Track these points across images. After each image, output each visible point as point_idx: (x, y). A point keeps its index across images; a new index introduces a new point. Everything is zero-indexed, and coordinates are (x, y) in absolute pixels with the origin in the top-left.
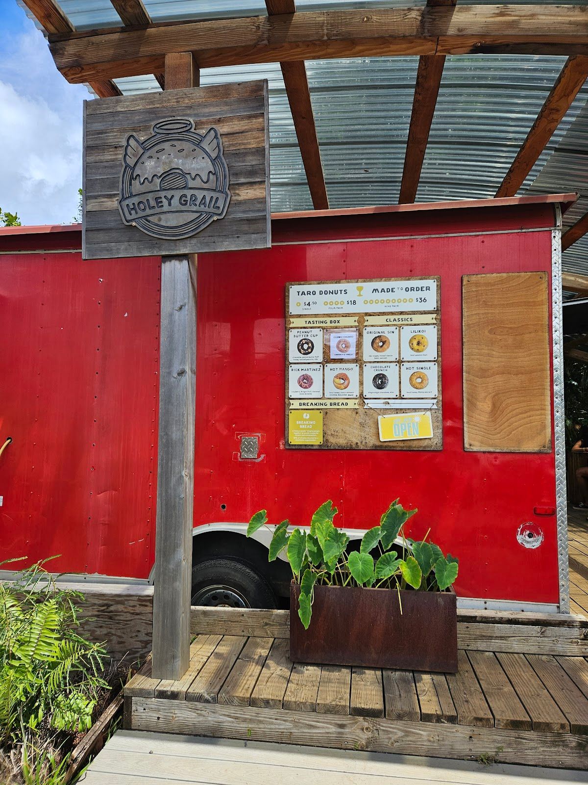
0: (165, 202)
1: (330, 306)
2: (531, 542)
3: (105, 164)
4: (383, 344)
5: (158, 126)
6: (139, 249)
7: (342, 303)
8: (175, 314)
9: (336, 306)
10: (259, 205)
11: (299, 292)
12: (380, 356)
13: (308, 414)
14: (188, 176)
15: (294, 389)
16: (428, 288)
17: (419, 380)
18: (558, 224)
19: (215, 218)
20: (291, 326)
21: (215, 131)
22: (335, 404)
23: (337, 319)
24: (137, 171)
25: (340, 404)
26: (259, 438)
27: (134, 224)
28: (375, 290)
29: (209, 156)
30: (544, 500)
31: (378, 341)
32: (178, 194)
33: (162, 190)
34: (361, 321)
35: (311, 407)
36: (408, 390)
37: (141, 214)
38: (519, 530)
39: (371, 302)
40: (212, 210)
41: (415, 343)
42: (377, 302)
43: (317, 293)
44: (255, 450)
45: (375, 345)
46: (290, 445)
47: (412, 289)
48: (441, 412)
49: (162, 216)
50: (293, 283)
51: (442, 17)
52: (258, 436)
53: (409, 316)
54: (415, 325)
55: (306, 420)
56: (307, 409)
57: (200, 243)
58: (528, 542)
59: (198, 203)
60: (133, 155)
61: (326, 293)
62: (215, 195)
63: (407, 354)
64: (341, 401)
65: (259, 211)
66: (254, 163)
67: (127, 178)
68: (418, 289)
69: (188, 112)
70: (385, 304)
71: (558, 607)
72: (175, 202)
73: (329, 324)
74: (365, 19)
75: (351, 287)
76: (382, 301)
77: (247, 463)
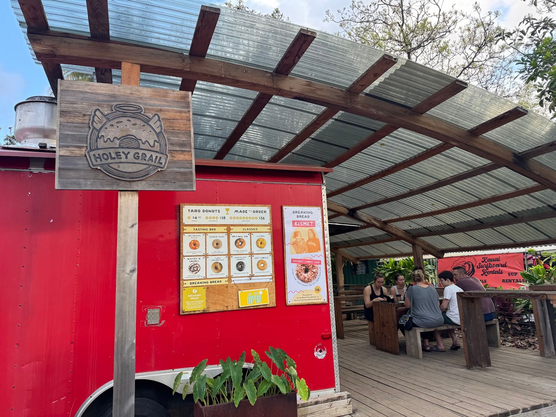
0: (123, 156)
1: (210, 220)
2: (320, 355)
3: (75, 125)
4: (242, 244)
5: (118, 106)
6: (102, 185)
7: (217, 218)
8: (128, 230)
9: (213, 220)
10: (188, 165)
11: (189, 210)
12: (240, 250)
13: (196, 290)
14: (140, 142)
15: (186, 273)
16: (265, 212)
17: (262, 265)
18: (324, 182)
19: (159, 170)
20: (185, 231)
21: (158, 116)
22: (213, 282)
23: (214, 228)
24: (102, 133)
25: (217, 282)
26: (160, 309)
27: (99, 168)
28: (236, 211)
29: (155, 131)
30: (326, 330)
31: (238, 241)
32: (133, 152)
33: (120, 147)
34: (229, 229)
35: (198, 285)
36: (256, 271)
37: (104, 162)
38: (315, 349)
39: (234, 218)
40: (157, 164)
41: (259, 243)
42: (237, 218)
43: (202, 211)
44: (157, 318)
45: (237, 244)
46: (183, 312)
47: (257, 212)
48: (274, 283)
49: (120, 165)
50: (185, 204)
51: (282, 80)
52: (159, 308)
53: (256, 227)
54: (259, 232)
55: (194, 294)
56: (195, 287)
57: (148, 184)
58: (319, 355)
59: (147, 159)
60: (99, 122)
61: (207, 211)
62: (159, 155)
63: (255, 249)
64: (217, 280)
65: (187, 168)
66: (184, 139)
67: (94, 137)
68: (260, 212)
69: (140, 101)
70: (242, 219)
71: (335, 390)
72: (131, 156)
73: (209, 231)
74: (244, 71)
75: (222, 208)
76: (241, 218)
77: (152, 328)
